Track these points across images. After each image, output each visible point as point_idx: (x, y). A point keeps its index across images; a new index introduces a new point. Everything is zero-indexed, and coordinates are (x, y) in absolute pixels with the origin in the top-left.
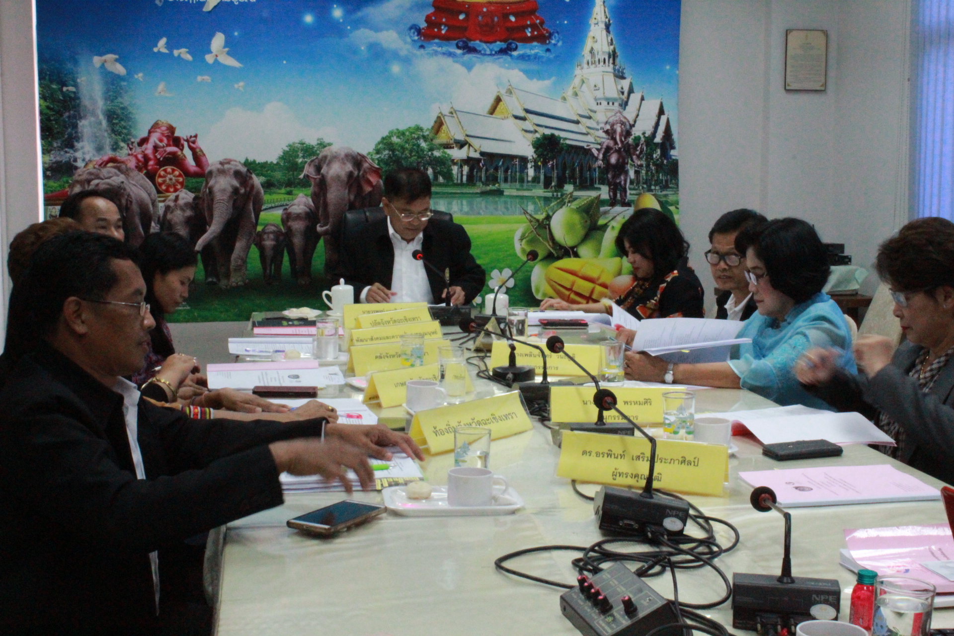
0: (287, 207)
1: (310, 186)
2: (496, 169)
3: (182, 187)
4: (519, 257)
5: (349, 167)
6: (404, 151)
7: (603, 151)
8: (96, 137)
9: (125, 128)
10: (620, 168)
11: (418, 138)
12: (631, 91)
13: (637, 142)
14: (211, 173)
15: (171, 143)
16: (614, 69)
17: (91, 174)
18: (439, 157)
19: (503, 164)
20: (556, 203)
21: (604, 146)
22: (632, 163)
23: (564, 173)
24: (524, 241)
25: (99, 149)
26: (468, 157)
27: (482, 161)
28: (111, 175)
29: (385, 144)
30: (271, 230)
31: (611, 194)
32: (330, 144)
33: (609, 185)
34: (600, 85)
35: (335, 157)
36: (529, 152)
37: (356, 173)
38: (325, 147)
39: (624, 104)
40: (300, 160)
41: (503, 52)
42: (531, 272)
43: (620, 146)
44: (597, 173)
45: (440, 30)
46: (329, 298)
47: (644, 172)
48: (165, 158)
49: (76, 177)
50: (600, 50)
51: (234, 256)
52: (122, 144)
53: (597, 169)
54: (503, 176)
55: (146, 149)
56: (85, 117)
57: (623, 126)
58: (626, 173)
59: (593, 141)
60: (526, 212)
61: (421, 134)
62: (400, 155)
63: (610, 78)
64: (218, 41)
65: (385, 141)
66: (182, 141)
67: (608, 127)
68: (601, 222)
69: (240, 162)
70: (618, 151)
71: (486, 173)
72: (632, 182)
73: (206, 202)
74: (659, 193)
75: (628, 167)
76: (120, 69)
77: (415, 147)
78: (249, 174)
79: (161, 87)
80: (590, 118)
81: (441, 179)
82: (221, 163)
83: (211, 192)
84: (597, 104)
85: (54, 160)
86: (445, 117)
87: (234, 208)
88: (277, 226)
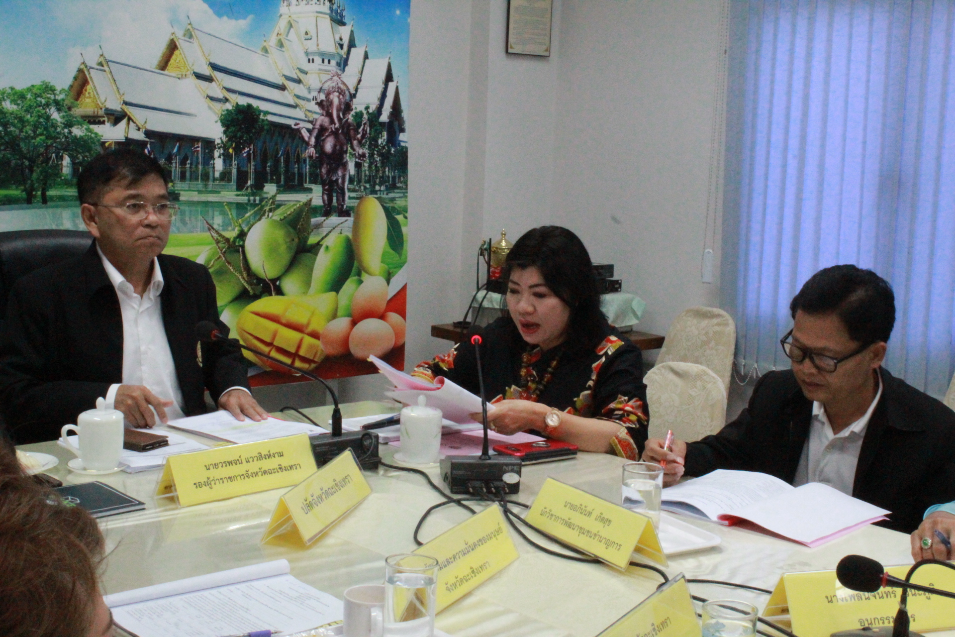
2: (169, 158)
6: (24, 126)
7: (315, 133)
10: (336, 160)
11: (47, 105)
12: (352, 45)
13: (359, 120)
16: (331, 9)
18: (81, 137)
19: (179, 150)
20: (252, 212)
21: (317, 126)
22: (352, 151)
23: (265, 167)
26: (127, 138)
27: (149, 146)
31: (326, 197)
33: (323, 184)
34: (312, 33)
36: (216, 132)
39: (343, 63)
43: (337, 125)
44: (308, 167)
47: (366, 165)
53: (308, 161)
54: (178, 170)
57: (341, 97)
58: (344, 166)
59: (303, 117)
60: (211, 228)
61: (52, 97)
62: (17, 133)
63: (326, 23)
67: (322, 97)
68: (312, 240)
70: (335, 133)
72: (351, 181)
74: (385, 196)
75: (347, 157)
77: (42, 120)
80: (299, 81)
84: (309, 60)
86: (91, 70)
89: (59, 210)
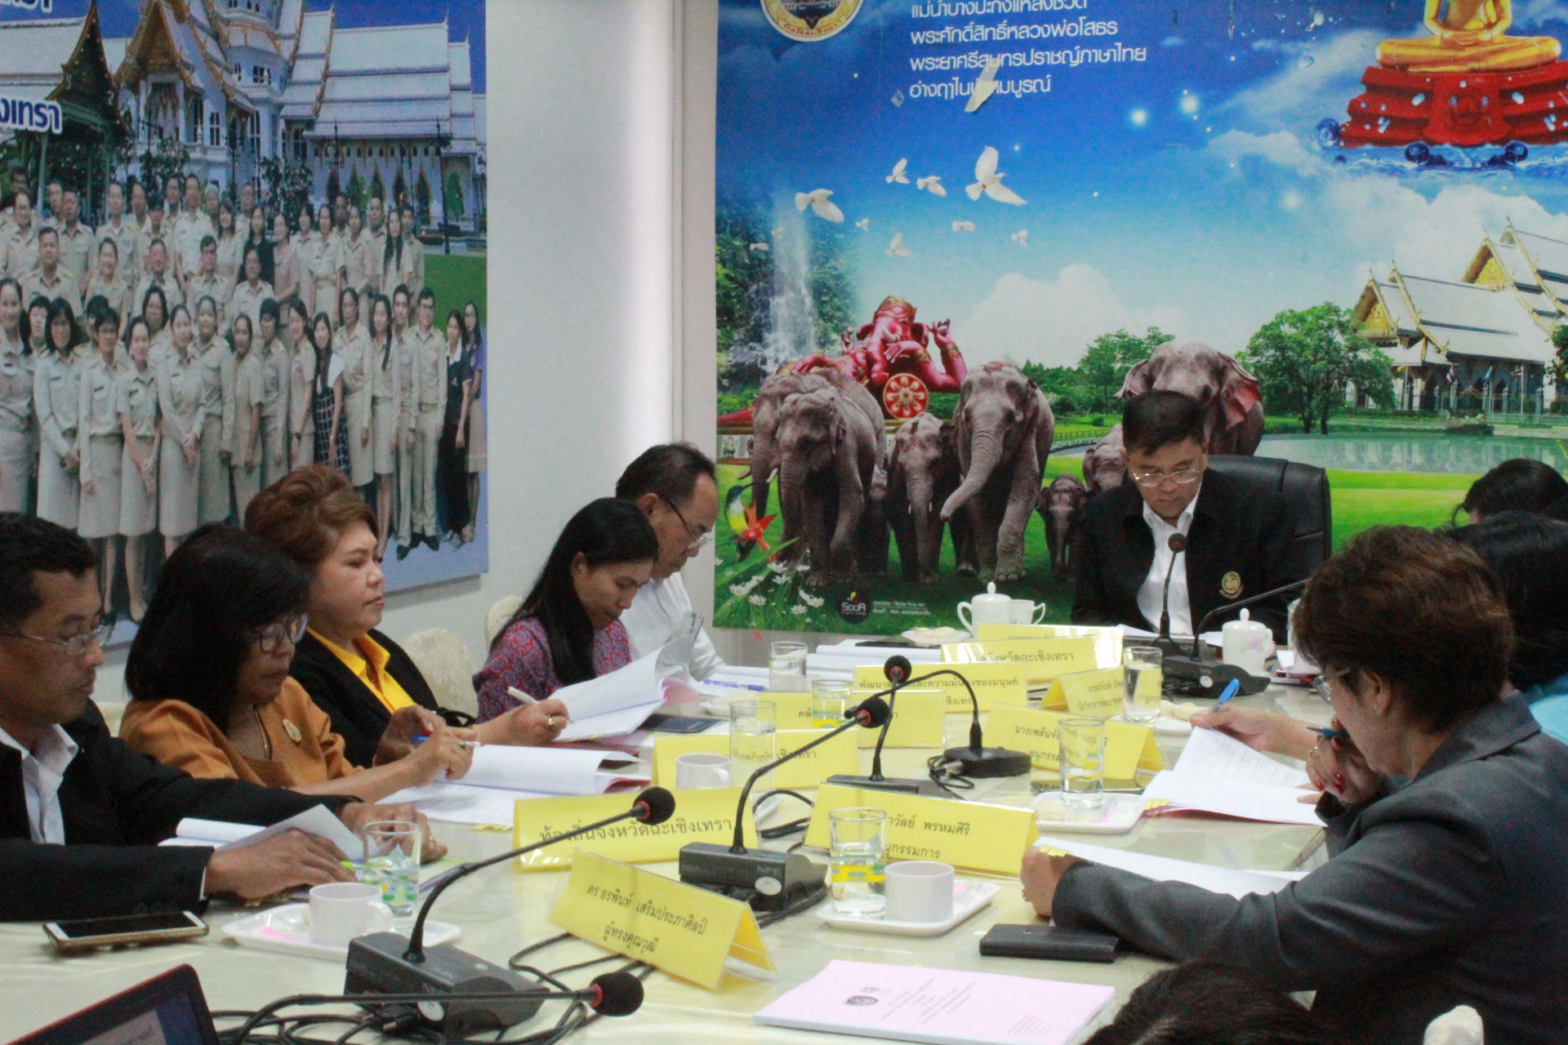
0: (1094, 447)
2: (1479, 385)
3: (923, 409)
5: (1203, 379)
6: (1303, 351)
8: (795, 324)
9: (839, 309)
11: (1330, 327)
14: (969, 385)
15: (909, 333)
17: (785, 384)
18: (1369, 362)
19: (1492, 375)
25: (800, 343)
26: (1424, 362)
27: (1452, 371)
28: (815, 386)
29: (1268, 338)
30: (1066, 487)
32: (1169, 338)
35: (1178, 361)
36: (1546, 353)
37: (1214, 390)
38: (1160, 342)
40: (1117, 366)
41: (1496, 162)
45: (1375, 126)
48: (898, 359)
49: (764, 389)
51: (1003, 529)
52: (834, 336)
54: (1492, 398)
55: (870, 344)
56: (780, 292)
61: (1336, 318)
62: (1296, 358)
64: (988, 161)
65: (1269, 333)
66: (926, 332)
69: (1018, 369)
71: (1458, 393)
73: (960, 434)
76: (834, 213)
77: (1323, 344)
78: (1030, 388)
79: (896, 241)
81: (1371, 403)
82: (986, 369)
83: (968, 418)
85: (734, 361)
86: (1382, 288)
87: (1005, 446)
88: (1075, 482)
89: (1340, 441)
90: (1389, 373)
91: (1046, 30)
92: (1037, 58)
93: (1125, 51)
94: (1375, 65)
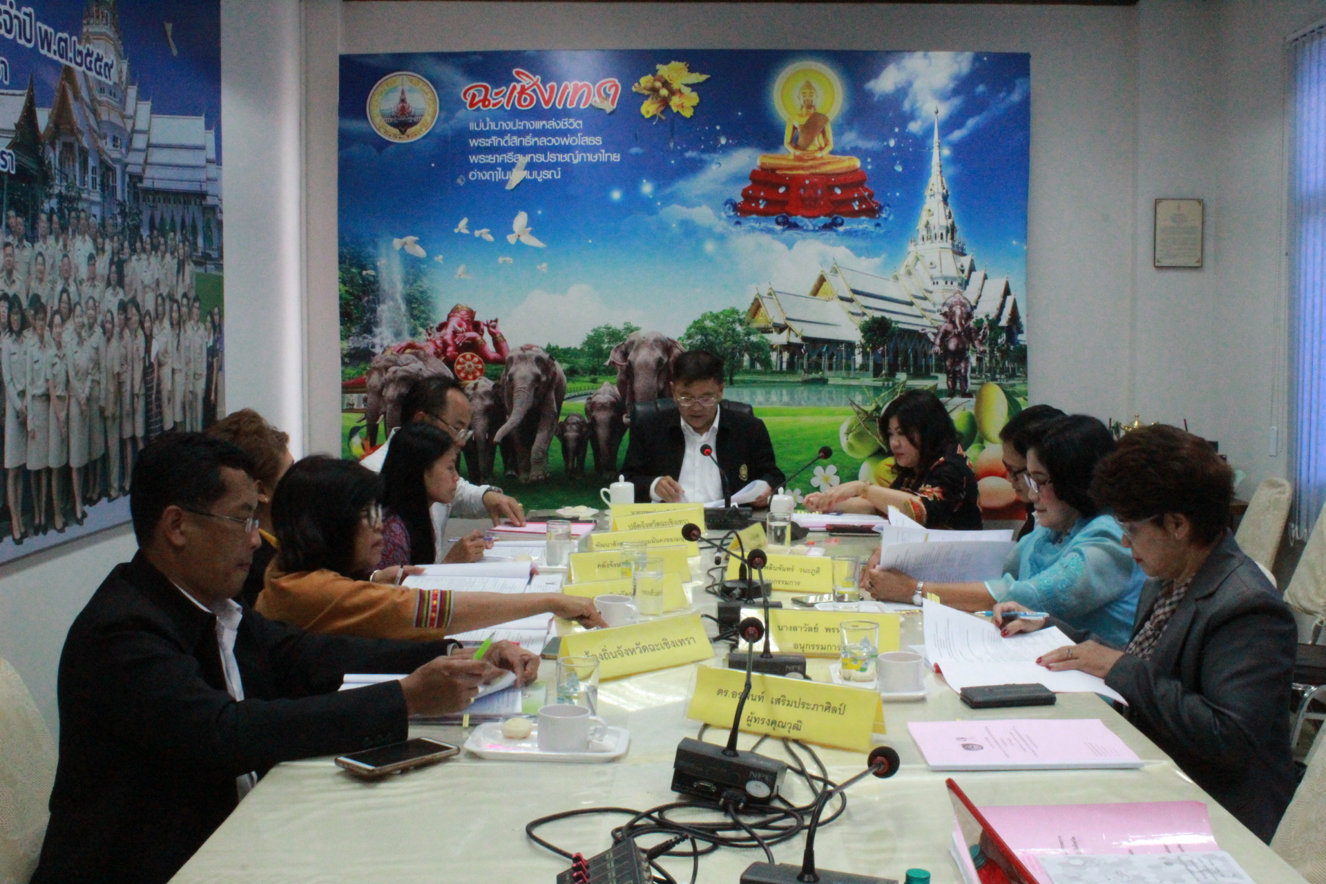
0: (592, 396)
1: (616, 374)
2: (820, 356)
3: (481, 375)
4: (844, 453)
5: (658, 353)
6: (718, 336)
7: (940, 335)
8: (395, 322)
9: (423, 312)
10: (960, 355)
11: (734, 322)
12: (972, 269)
13: (979, 325)
14: (511, 359)
15: (471, 327)
16: (953, 245)
17: (388, 360)
18: (757, 342)
19: (827, 349)
20: (887, 392)
21: (942, 330)
22: (973, 348)
23: (896, 361)
24: (851, 435)
25: (398, 334)
26: (788, 342)
27: (804, 347)
28: (408, 361)
29: (697, 329)
30: (574, 421)
31: (950, 383)
32: (637, 329)
33: (948, 373)
34: (937, 262)
35: (643, 343)
36: (856, 337)
37: (666, 360)
38: (632, 331)
39: (965, 284)
40: (605, 346)
41: (827, 227)
42: (858, 468)
43: (960, 329)
45: (758, 204)
46: (607, 495)
47: (987, 359)
48: (464, 344)
49: (374, 364)
50: (936, 224)
51: (534, 447)
52: (421, 330)
53: (934, 356)
54: (827, 362)
55: (445, 334)
56: (384, 302)
57: (963, 308)
58: (967, 360)
59: (929, 324)
60: (853, 403)
61: (737, 317)
62: (714, 339)
63: (949, 255)
64: (521, 220)
65: (697, 325)
66: (482, 326)
67: (946, 309)
69: (542, 348)
70: (958, 336)
71: (808, 360)
72: (973, 371)
73: (506, 390)
74: (1005, 383)
75: (969, 353)
76: (420, 252)
77: (730, 332)
78: (551, 361)
79: (461, 269)
80: (925, 299)
81: (758, 367)
82: (522, 349)
83: (511, 379)
84: (934, 283)
85: (352, 346)
86: (764, 299)
87: (535, 396)
88: (580, 417)
89: (740, 389)
90: (768, 349)
91: (557, 141)
92: (552, 157)
93: (607, 155)
94: (756, 168)
